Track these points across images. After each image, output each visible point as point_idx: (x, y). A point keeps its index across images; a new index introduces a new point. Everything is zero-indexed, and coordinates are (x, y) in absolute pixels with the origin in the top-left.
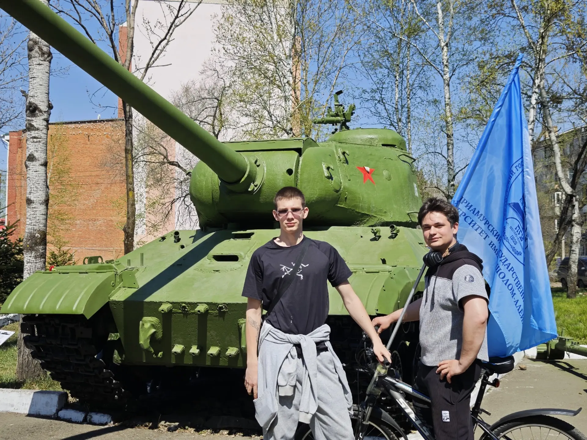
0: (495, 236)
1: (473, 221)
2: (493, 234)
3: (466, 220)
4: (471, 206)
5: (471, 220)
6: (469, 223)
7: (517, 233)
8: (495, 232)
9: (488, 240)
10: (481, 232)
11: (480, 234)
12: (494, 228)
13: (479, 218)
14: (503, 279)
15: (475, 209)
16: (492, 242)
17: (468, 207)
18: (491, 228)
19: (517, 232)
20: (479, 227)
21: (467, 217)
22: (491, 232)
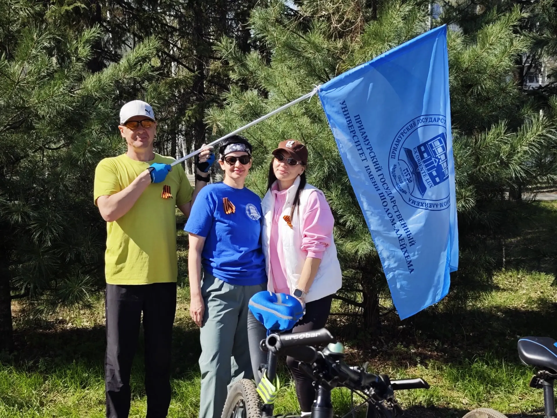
0: (374, 163)
1: (359, 141)
2: (373, 160)
3: (354, 137)
4: (363, 129)
5: (358, 140)
6: (356, 141)
7: (405, 175)
8: (375, 160)
9: (366, 163)
10: (362, 154)
11: (360, 154)
12: (375, 156)
13: (364, 141)
14: (385, 208)
15: (365, 133)
16: (368, 166)
17: (360, 129)
18: (372, 155)
19: (405, 173)
20: (362, 149)
21: (355, 136)
22: (371, 158)
